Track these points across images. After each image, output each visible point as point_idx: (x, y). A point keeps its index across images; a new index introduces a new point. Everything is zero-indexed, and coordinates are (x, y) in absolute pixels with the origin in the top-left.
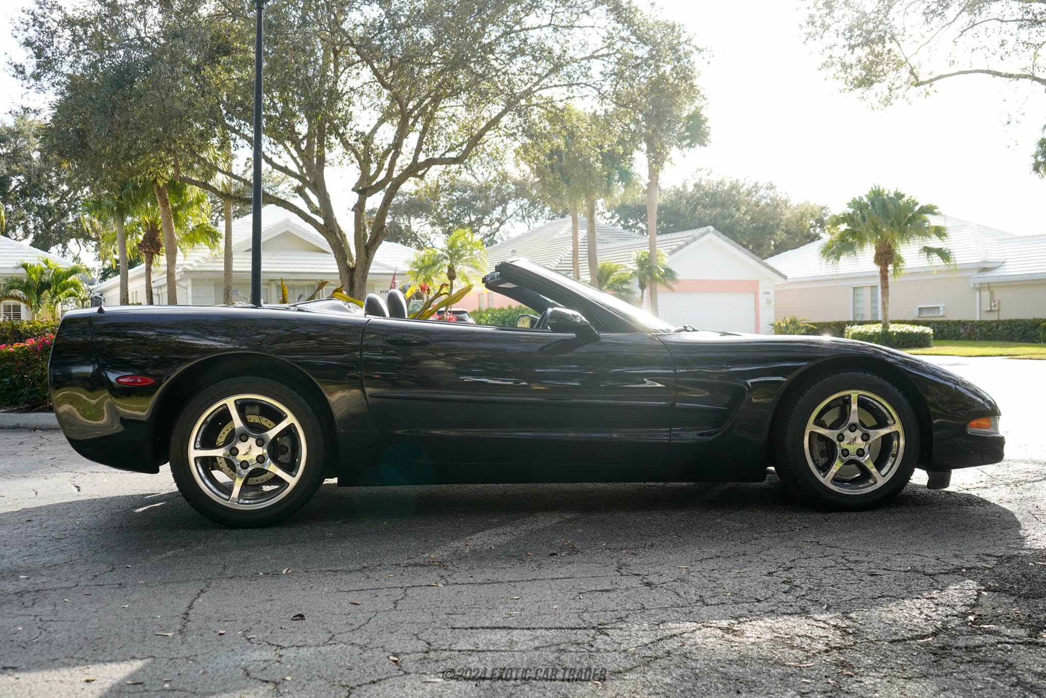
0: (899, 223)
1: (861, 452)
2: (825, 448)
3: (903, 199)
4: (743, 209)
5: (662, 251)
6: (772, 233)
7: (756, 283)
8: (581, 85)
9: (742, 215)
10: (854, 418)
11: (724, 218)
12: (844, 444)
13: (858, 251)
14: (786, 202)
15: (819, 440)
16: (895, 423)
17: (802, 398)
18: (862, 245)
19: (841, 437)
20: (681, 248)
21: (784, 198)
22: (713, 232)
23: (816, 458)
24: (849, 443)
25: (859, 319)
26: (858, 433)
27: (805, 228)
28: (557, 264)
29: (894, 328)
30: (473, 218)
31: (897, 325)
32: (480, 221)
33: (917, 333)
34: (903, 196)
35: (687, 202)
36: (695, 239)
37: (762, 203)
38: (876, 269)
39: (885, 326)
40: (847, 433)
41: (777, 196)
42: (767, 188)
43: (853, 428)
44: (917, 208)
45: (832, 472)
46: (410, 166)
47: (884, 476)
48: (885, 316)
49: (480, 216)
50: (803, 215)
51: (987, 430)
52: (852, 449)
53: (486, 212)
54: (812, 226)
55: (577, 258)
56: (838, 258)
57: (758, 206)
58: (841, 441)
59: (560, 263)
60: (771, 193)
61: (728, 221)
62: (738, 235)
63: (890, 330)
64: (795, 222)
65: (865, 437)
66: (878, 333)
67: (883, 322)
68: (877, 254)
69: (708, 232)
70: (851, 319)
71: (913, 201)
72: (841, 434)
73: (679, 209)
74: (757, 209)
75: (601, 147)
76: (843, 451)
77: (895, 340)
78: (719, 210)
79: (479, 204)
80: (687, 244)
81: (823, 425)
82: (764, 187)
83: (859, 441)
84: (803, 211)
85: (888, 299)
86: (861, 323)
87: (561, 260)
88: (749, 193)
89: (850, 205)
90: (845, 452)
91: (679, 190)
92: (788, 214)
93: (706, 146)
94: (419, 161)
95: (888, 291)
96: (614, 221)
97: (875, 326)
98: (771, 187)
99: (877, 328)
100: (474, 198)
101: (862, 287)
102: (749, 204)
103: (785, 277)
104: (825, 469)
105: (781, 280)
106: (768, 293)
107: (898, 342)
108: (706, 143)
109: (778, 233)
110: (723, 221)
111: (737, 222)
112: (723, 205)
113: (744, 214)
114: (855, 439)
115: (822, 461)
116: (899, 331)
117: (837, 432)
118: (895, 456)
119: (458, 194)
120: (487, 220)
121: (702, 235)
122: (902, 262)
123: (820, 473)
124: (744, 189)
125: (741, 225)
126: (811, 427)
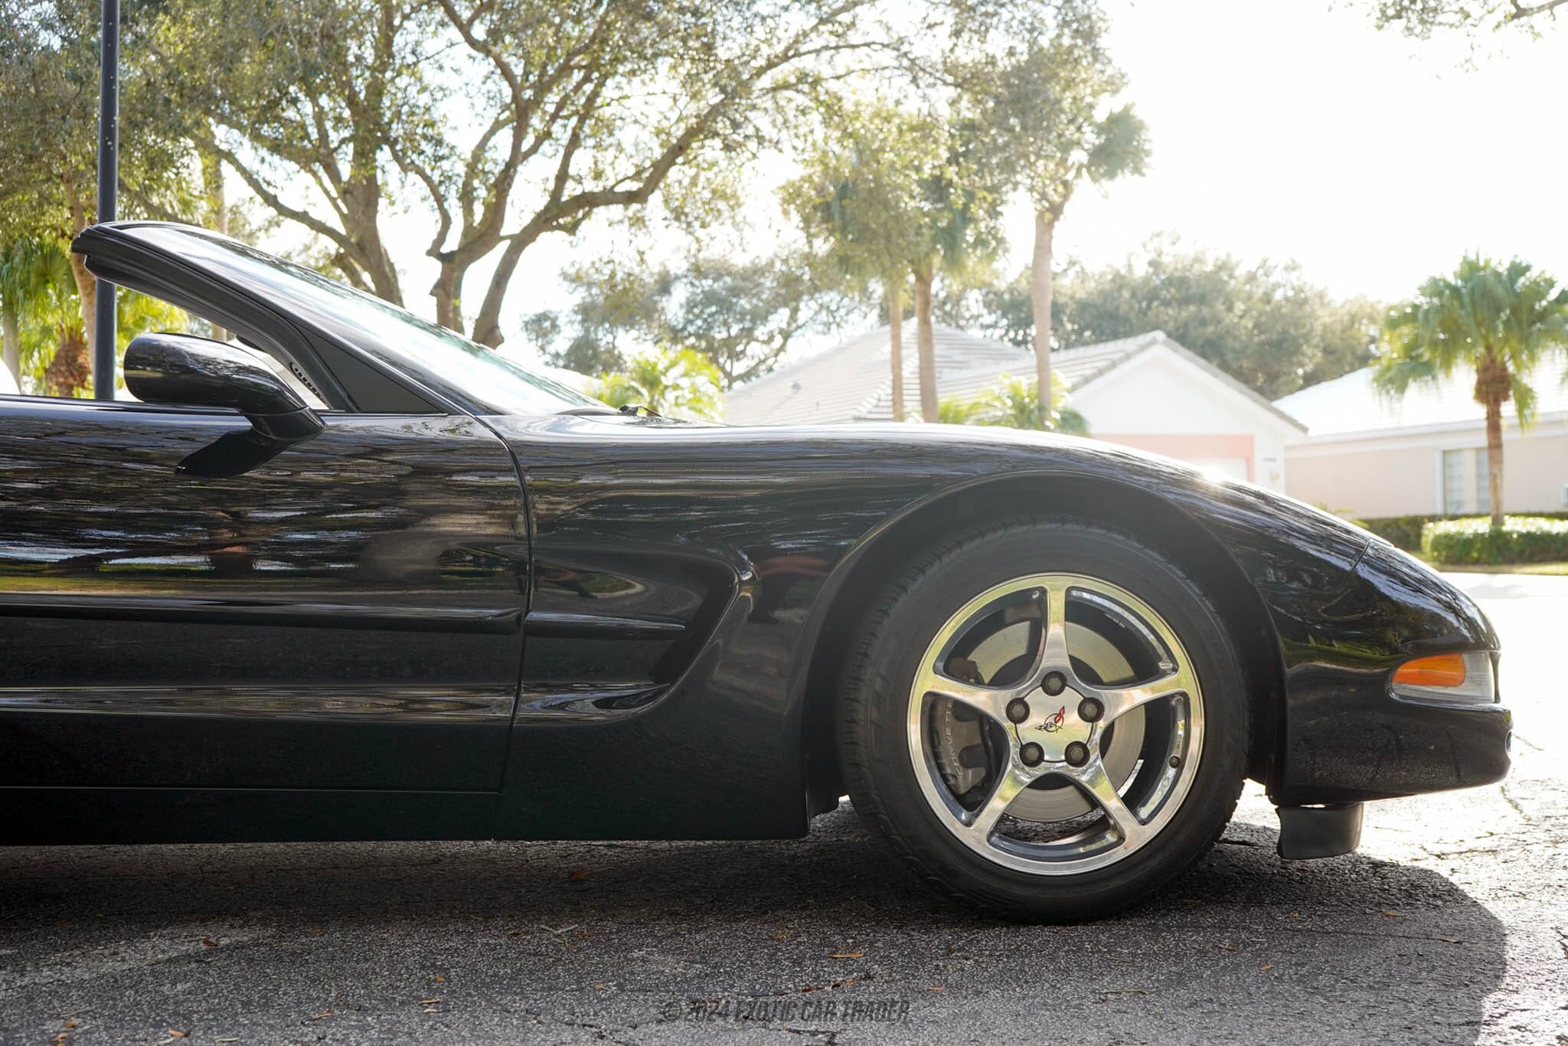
0: (1519, 322)
1: (1077, 753)
2: (979, 741)
3: (1528, 274)
4: (1240, 307)
5: (1061, 380)
6: (1297, 350)
7: (1249, 440)
8: (873, 46)
9: (1239, 319)
10: (1055, 654)
11: (1204, 323)
12: (1027, 732)
13: (1441, 376)
14: (1321, 296)
15: (958, 717)
16: (1175, 670)
17: (903, 598)
18: (1447, 364)
19: (1018, 710)
20: (1100, 373)
21: (1319, 286)
22: (1164, 343)
23: (949, 771)
24: (1046, 728)
25: (1451, 511)
26: (1070, 698)
27: (1360, 344)
28: (869, 407)
29: (1514, 526)
30: (735, 330)
31: (1520, 520)
32: (748, 334)
33: (1558, 534)
34: (1528, 268)
35: (1133, 295)
36: (1128, 356)
37: (1278, 295)
38: (1480, 412)
39: (1497, 521)
40: (1037, 698)
41: (1305, 283)
42: (1286, 269)
43: (1055, 683)
44: (1553, 294)
45: (993, 811)
46: (547, 209)
47: (1144, 823)
48: (1498, 504)
49: (748, 325)
50: (1354, 319)
51: (1450, 691)
52: (1054, 746)
53: (760, 316)
54: (1373, 340)
55: (901, 395)
56: (1402, 389)
57: (1269, 302)
58: (1018, 720)
59: (876, 406)
60: (1294, 278)
61: (1211, 329)
62: (1230, 357)
63: (1506, 528)
64: (1338, 333)
65: (1092, 710)
66: (1483, 535)
67: (1493, 512)
68: (1480, 383)
69: (1154, 342)
70: (1439, 510)
71: (1546, 280)
72: (1020, 701)
73: (1117, 308)
74: (1268, 308)
75: (918, 169)
76: (1024, 748)
77: (1517, 549)
78: (1192, 308)
79: (744, 303)
80: (1114, 365)
81: (970, 676)
82: (1281, 266)
83: (1073, 718)
84: (1354, 310)
85: (1501, 470)
86: (1454, 518)
87: (879, 400)
88: (1252, 278)
89: (1423, 291)
90: (1032, 754)
91: (1118, 272)
92: (1324, 317)
93: (1143, 175)
94: (564, 199)
95: (1501, 453)
96: (998, 332)
97: (1479, 521)
98: (1292, 267)
99: (1483, 526)
100: (735, 292)
101: (1459, 451)
102: (1250, 297)
103: (1305, 429)
104: (971, 801)
105: (1294, 437)
106: (1273, 460)
107: (1522, 552)
108: (1144, 170)
109: (1309, 352)
110: (1201, 330)
111: (1228, 332)
112: (1202, 300)
113: (1241, 317)
114: (1060, 716)
115: (966, 779)
116: (1524, 531)
117: (1006, 695)
118: (1179, 765)
119: (707, 283)
120: (761, 332)
121: (1143, 348)
122: (1533, 398)
123: (957, 816)
124: (1241, 272)
125: (1235, 338)
126: (928, 680)
